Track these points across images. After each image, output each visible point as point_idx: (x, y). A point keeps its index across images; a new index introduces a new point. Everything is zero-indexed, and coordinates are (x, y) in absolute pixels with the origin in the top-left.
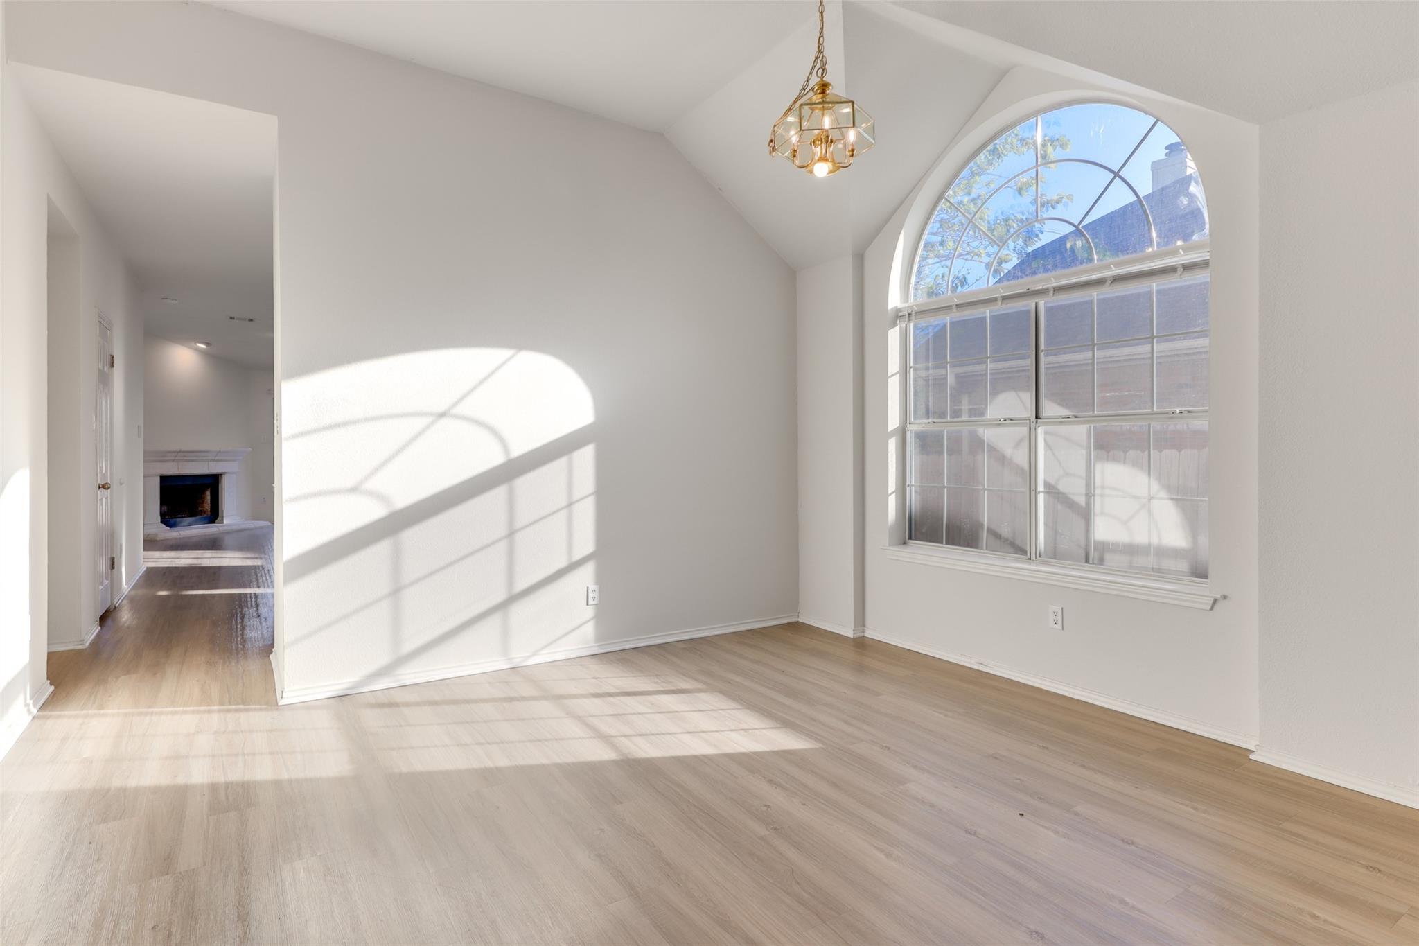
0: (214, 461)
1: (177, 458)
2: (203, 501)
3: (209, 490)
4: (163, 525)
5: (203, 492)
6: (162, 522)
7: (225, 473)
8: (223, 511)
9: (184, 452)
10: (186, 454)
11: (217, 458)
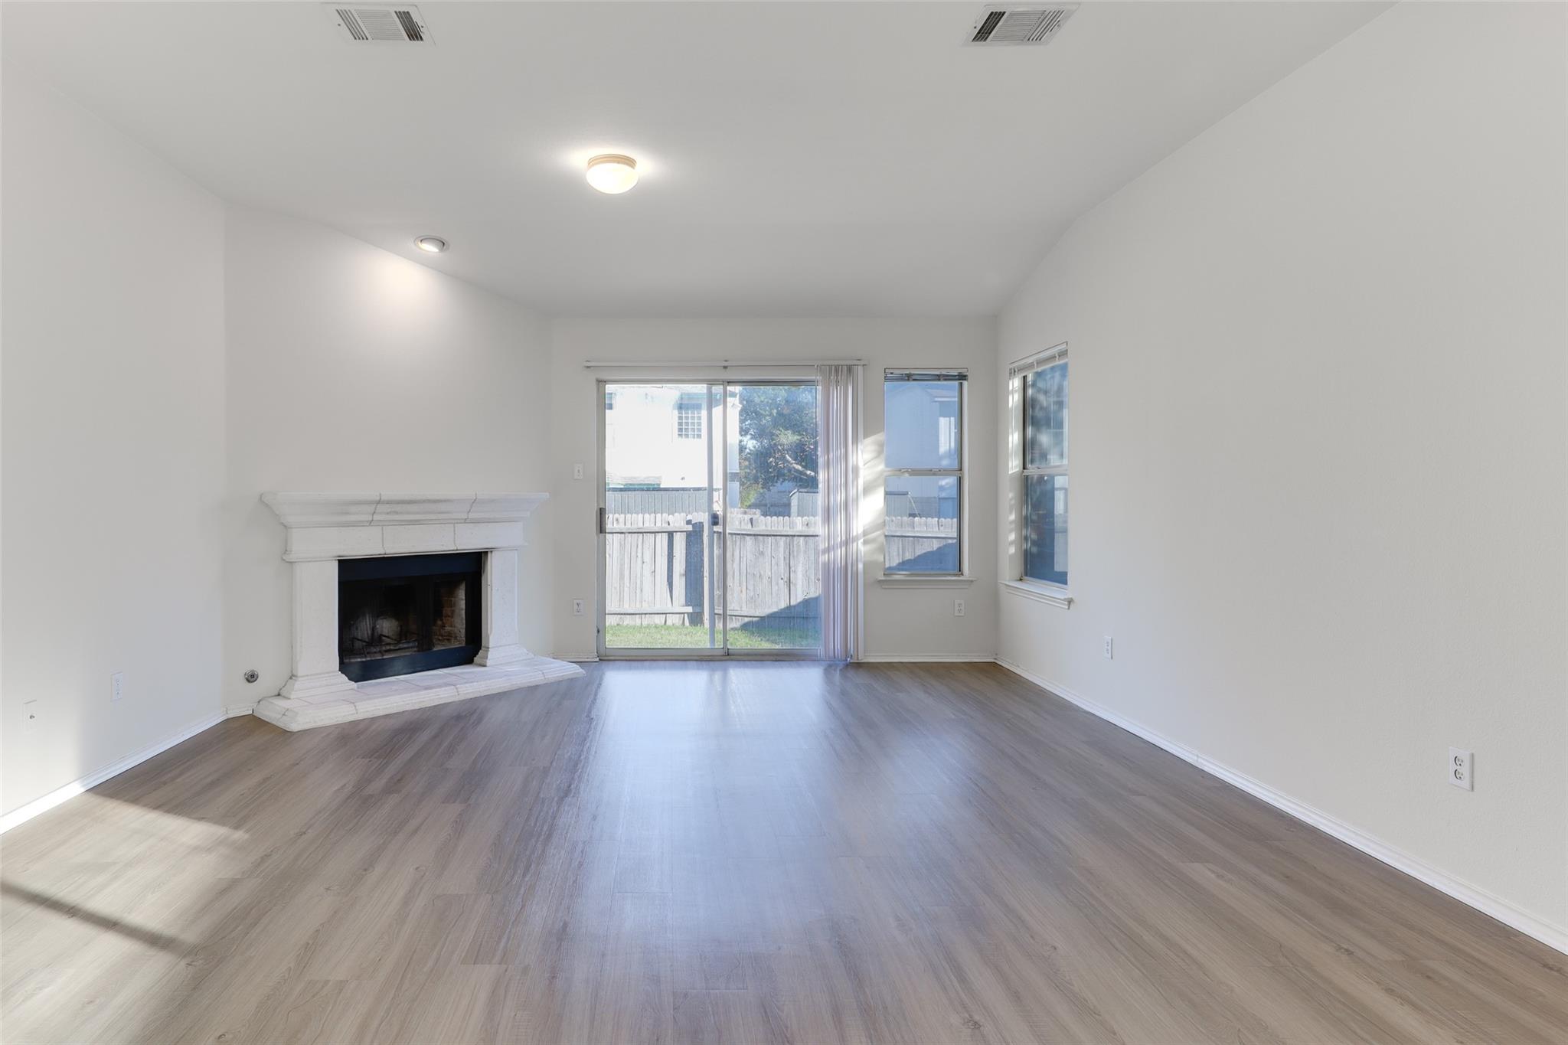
0: (465, 521)
1: (376, 517)
2: (453, 612)
3: (463, 587)
4: (344, 678)
5: (452, 592)
6: (340, 670)
7: (492, 550)
8: (488, 636)
9: (388, 502)
10: (398, 508)
11: (472, 516)
